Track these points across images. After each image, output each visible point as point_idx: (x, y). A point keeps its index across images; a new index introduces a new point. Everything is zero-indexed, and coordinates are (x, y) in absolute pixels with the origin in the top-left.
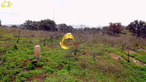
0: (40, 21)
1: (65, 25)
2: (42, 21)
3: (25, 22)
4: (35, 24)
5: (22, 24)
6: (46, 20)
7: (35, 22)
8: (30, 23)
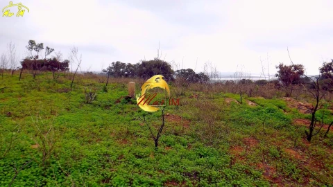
0: (141, 63)
1: (190, 71)
2: (144, 64)
3: (111, 66)
4: (131, 71)
5: (106, 69)
6: (152, 61)
7: (130, 65)
8: (121, 67)
